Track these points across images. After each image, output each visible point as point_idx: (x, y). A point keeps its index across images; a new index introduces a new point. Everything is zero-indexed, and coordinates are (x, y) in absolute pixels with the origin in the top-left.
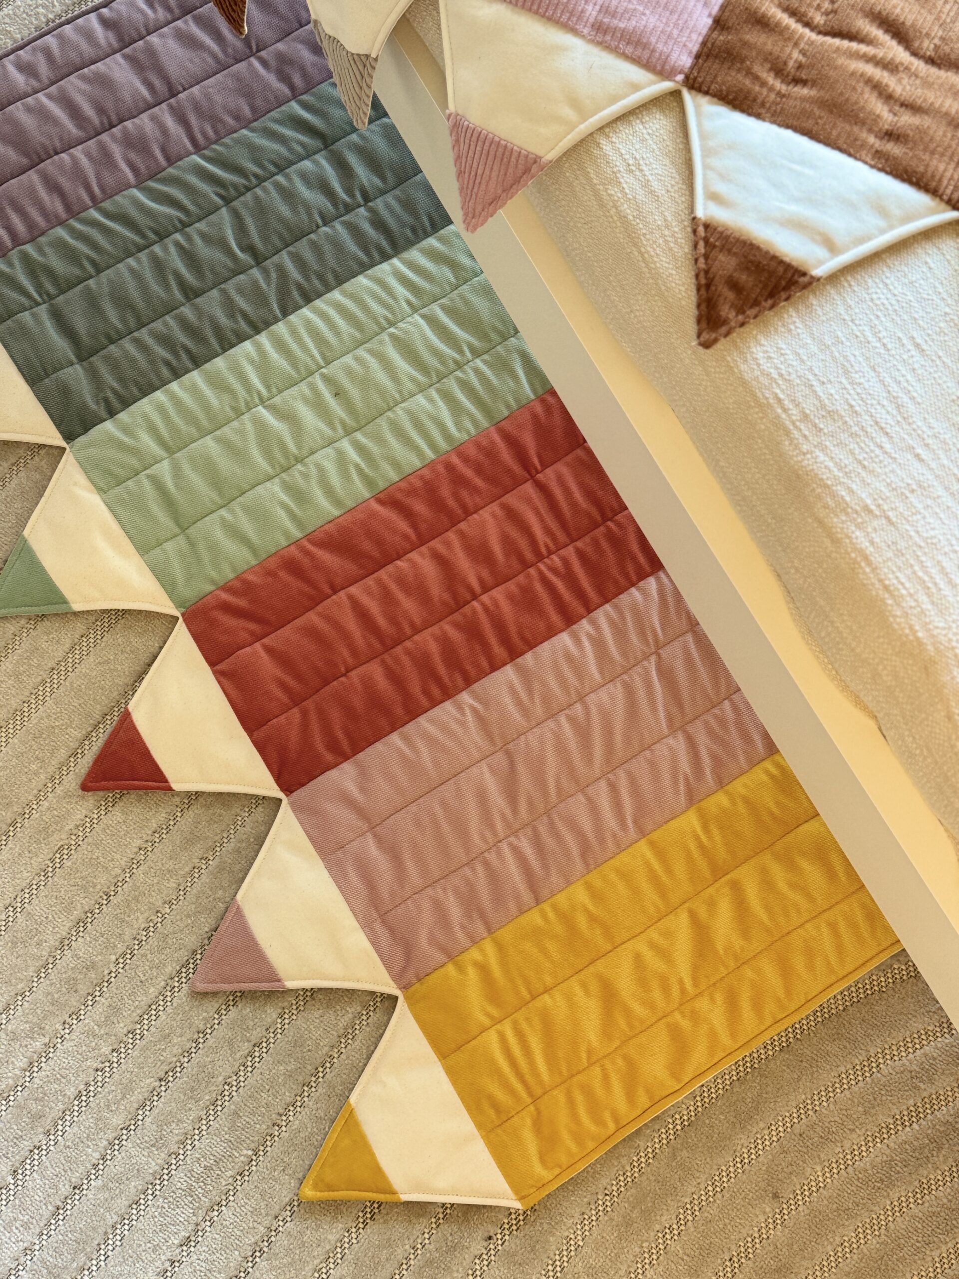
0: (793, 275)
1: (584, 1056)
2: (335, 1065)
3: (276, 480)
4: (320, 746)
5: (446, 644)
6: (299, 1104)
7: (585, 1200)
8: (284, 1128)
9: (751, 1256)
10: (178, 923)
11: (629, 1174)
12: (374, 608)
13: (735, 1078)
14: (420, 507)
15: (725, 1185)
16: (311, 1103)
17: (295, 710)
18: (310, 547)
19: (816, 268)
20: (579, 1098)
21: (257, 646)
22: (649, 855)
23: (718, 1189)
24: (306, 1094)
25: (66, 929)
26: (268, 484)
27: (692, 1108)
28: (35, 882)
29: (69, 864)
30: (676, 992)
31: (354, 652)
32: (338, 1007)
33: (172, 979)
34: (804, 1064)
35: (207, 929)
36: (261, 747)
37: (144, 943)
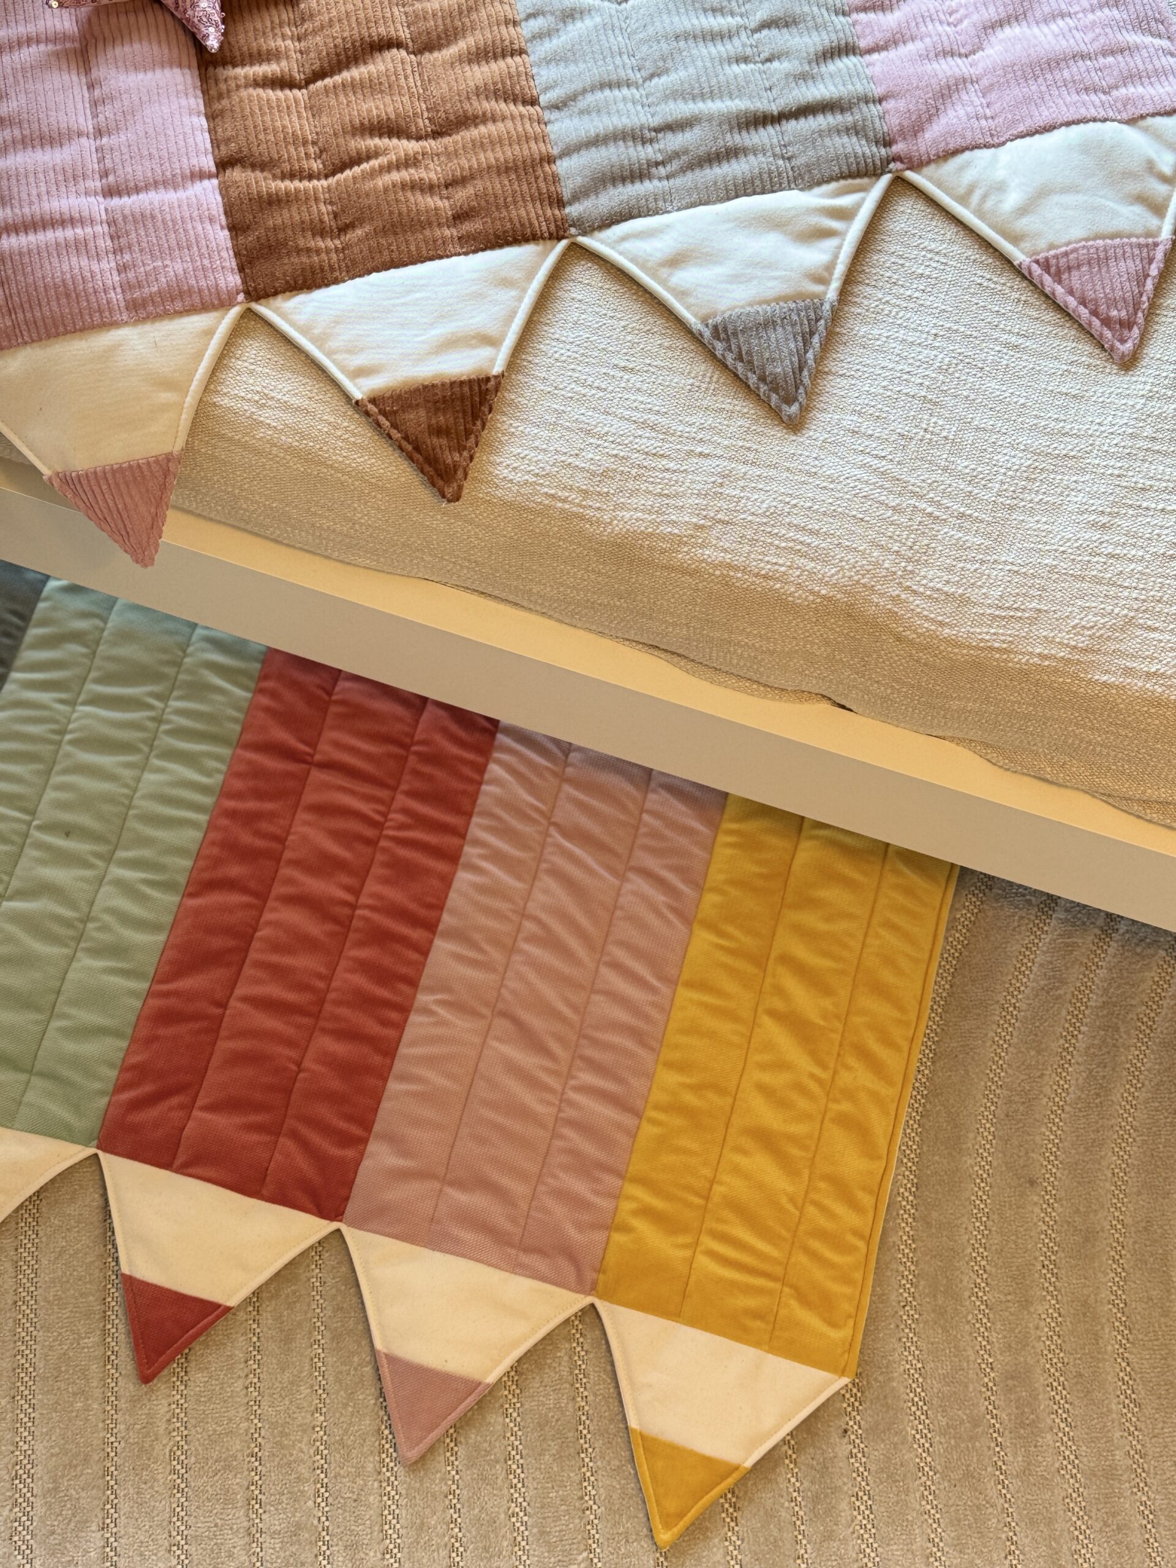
0: (480, 386)
1: (790, 1207)
2: (591, 1412)
3: (79, 954)
4: (335, 1151)
5: (364, 967)
6: (588, 1474)
7: (892, 1326)
8: (595, 1507)
9: (1056, 1248)
10: (342, 1420)
11: (906, 1273)
12: (274, 990)
13: (918, 1118)
14: (235, 870)
15: (986, 1210)
16: (599, 1463)
17: (282, 1140)
18: (165, 987)
19: (493, 366)
20: (816, 1245)
21: (196, 1113)
22: (696, 996)
23: (984, 1219)
24: (587, 1460)
25: (244, 1519)
26: (75, 965)
27: (907, 1173)
28: (174, 1505)
29: (193, 1459)
30: (813, 1087)
31: (290, 1043)
32: (549, 1361)
33: (379, 1473)
34: (961, 1056)
35: (372, 1402)
36: (281, 1198)
37: (326, 1466)
